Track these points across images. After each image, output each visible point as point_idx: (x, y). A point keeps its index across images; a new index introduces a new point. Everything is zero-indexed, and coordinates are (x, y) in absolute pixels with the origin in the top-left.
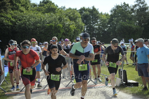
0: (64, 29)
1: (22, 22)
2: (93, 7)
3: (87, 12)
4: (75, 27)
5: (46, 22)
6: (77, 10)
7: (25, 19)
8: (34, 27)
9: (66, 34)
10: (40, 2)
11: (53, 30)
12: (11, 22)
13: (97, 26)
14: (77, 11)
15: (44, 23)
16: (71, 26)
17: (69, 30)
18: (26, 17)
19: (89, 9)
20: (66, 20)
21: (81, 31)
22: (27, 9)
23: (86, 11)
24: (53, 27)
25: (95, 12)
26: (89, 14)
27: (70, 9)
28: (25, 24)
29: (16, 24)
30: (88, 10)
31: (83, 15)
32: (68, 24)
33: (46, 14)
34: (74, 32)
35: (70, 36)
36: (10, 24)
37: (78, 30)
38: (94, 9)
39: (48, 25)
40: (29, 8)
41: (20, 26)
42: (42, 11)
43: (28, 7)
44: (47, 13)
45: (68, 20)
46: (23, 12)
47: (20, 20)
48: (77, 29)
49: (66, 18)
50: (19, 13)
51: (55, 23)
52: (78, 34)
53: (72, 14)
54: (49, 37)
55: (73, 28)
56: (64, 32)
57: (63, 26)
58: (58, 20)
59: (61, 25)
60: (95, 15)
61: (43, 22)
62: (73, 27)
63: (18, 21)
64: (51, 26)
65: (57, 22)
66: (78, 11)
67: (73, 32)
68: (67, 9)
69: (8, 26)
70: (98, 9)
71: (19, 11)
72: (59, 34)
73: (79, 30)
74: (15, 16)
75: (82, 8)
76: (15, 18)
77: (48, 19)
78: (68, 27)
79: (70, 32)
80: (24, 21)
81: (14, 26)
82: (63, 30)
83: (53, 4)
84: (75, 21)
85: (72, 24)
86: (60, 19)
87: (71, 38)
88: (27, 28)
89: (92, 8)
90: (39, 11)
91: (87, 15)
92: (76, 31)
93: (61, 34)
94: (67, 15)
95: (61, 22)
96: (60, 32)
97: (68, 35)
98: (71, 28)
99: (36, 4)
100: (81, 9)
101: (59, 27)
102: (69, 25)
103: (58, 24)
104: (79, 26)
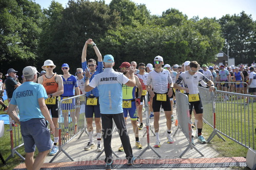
0: (192, 48)
1: (133, 40)
2: (243, 13)
3: (233, 22)
4: (208, 44)
5: (165, 38)
6: (216, 19)
7: (136, 37)
8: (148, 46)
9: (195, 55)
10: (163, 13)
11: (174, 49)
12: (120, 41)
13: (248, 42)
14: (216, 21)
15: (161, 41)
16: (202, 43)
17: (199, 49)
18: (139, 33)
19: (235, 16)
20: (195, 35)
21: (218, 49)
22: (142, 23)
23: (231, 20)
24: (174, 45)
25: (244, 21)
26: (236, 25)
27: (206, 19)
28: (136, 43)
29: (125, 44)
30: (235, 18)
31: (226, 27)
32: (197, 40)
33: (167, 28)
34: (207, 52)
35: (201, 57)
36: (118, 43)
37: (213, 48)
38: (244, 16)
39: (166, 42)
40: (145, 22)
41: (129, 46)
42: (162, 23)
43: (144, 20)
44: (169, 26)
45: (199, 34)
46: (136, 27)
47: (130, 38)
48: (211, 47)
49: (194, 32)
50: (131, 28)
51: (177, 40)
52: (213, 55)
53: (205, 26)
54: (168, 59)
55: (206, 46)
56: (190, 53)
57: (190, 43)
58: (182, 35)
59: (186, 43)
60: (245, 25)
61: (160, 39)
62: (205, 43)
63: (128, 40)
64: (171, 44)
65: (180, 38)
66: (218, 21)
67: (205, 51)
68: (201, 19)
69: (116, 46)
70: (251, 15)
71: (131, 26)
72: (183, 55)
73: (215, 49)
74: (125, 33)
75: (225, 16)
76: (125, 36)
77: (168, 34)
78: (197, 45)
79: (201, 51)
80: (135, 39)
81: (123, 47)
82: (190, 49)
83: (181, 13)
84: (209, 35)
85: (204, 40)
86: (185, 33)
87: (202, 61)
88: (139, 48)
89: (240, 15)
90: (158, 24)
91: (232, 25)
92: (210, 50)
93: (187, 55)
94: (196, 27)
95: (186, 37)
96: (184, 53)
97: (197, 56)
98: (202, 46)
99: (157, 16)
100: (222, 18)
101: (183, 45)
102: (199, 41)
103: (181, 40)
104: (215, 43)
